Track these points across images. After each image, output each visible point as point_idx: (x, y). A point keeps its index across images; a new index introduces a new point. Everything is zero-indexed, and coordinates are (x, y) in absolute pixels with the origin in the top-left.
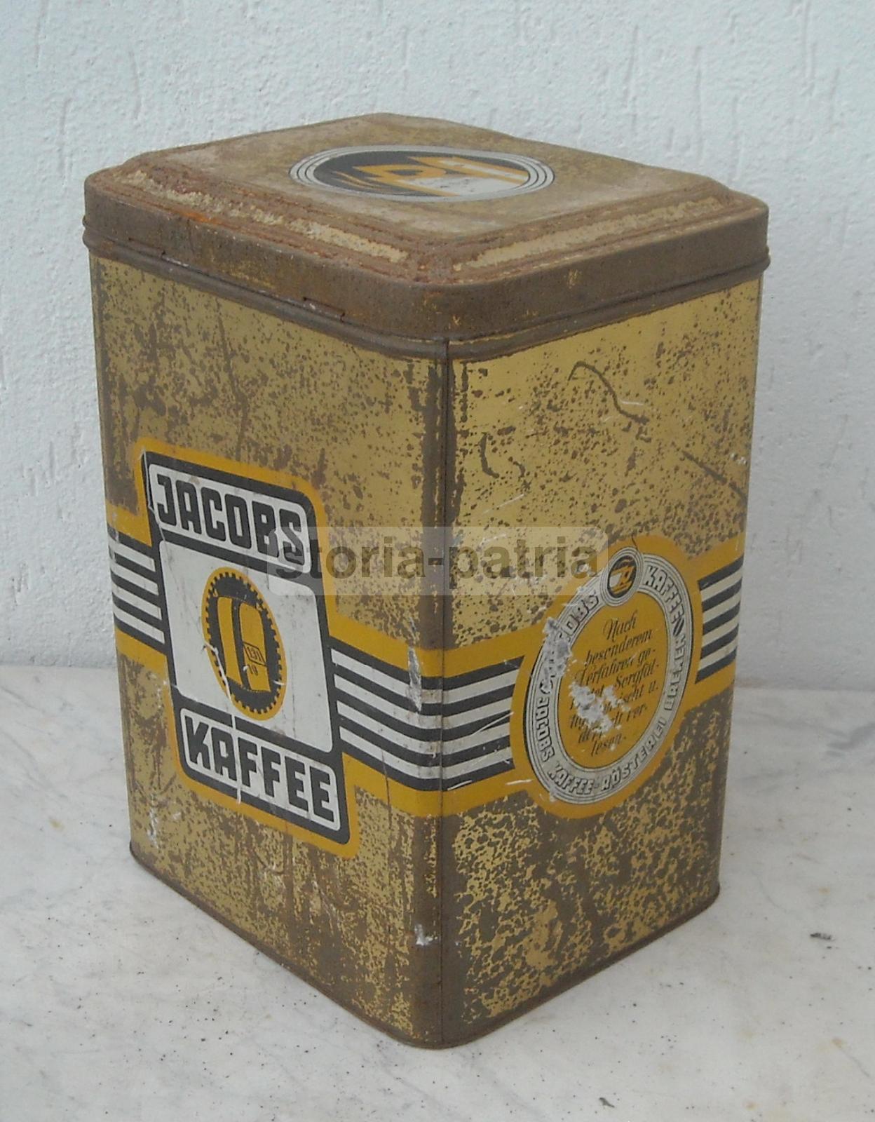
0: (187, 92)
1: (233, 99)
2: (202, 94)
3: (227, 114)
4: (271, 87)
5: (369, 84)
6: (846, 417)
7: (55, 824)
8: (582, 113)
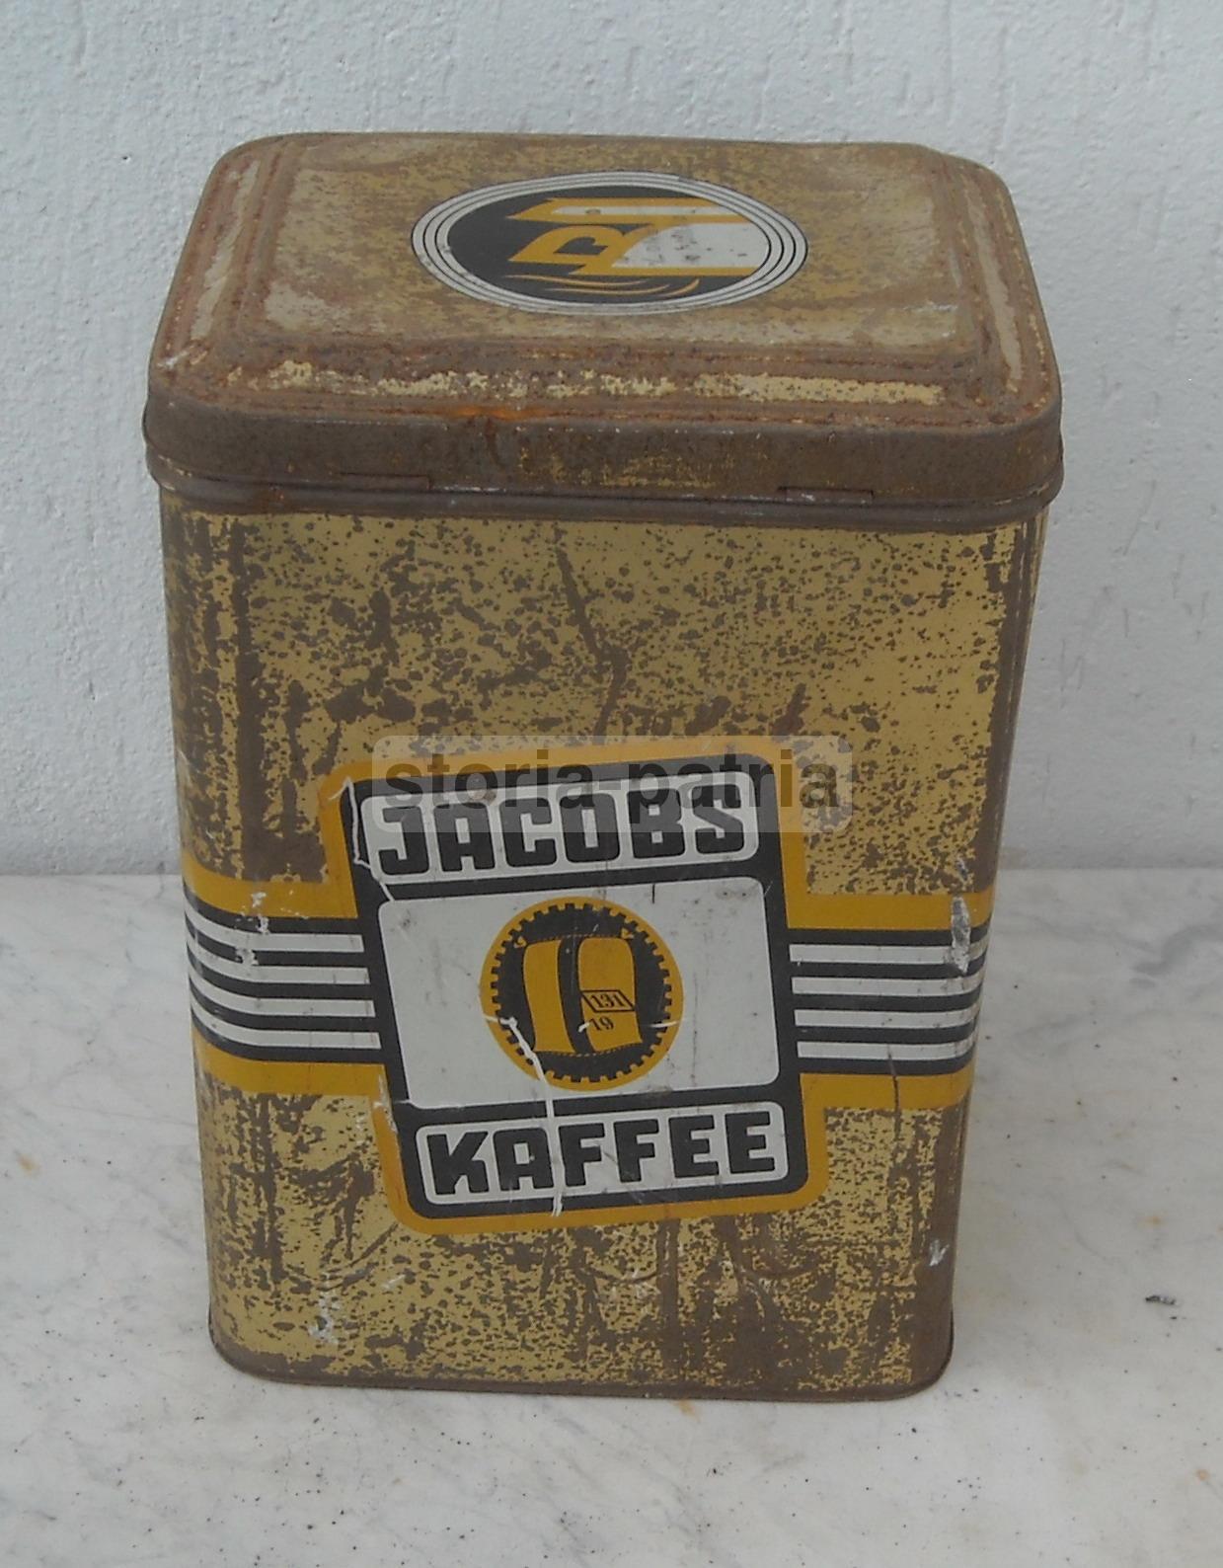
0: (159, 24)
1: (232, 34)
2: (181, 29)
3: (221, 56)
4: (290, 15)
5: (443, 11)
6: (1154, 484)
7: (26, 1164)
8: (770, 52)
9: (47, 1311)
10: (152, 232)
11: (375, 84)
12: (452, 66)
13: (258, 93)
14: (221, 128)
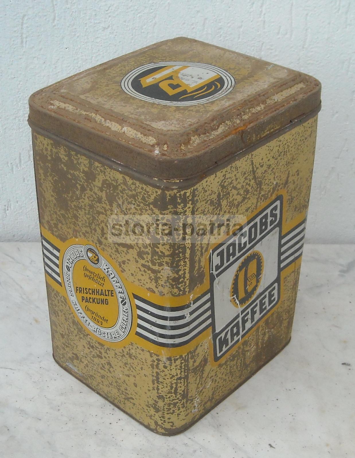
0: (76, 12)
1: (95, 15)
2: (82, 13)
3: (92, 21)
4: (111, 9)
5: (153, 8)
6: (346, 139)
7: (36, 321)
8: (243, 20)
9: (40, 362)
10: (74, 69)
11: (134, 28)
12: (155, 24)
13: (102, 31)
14: (92, 40)
